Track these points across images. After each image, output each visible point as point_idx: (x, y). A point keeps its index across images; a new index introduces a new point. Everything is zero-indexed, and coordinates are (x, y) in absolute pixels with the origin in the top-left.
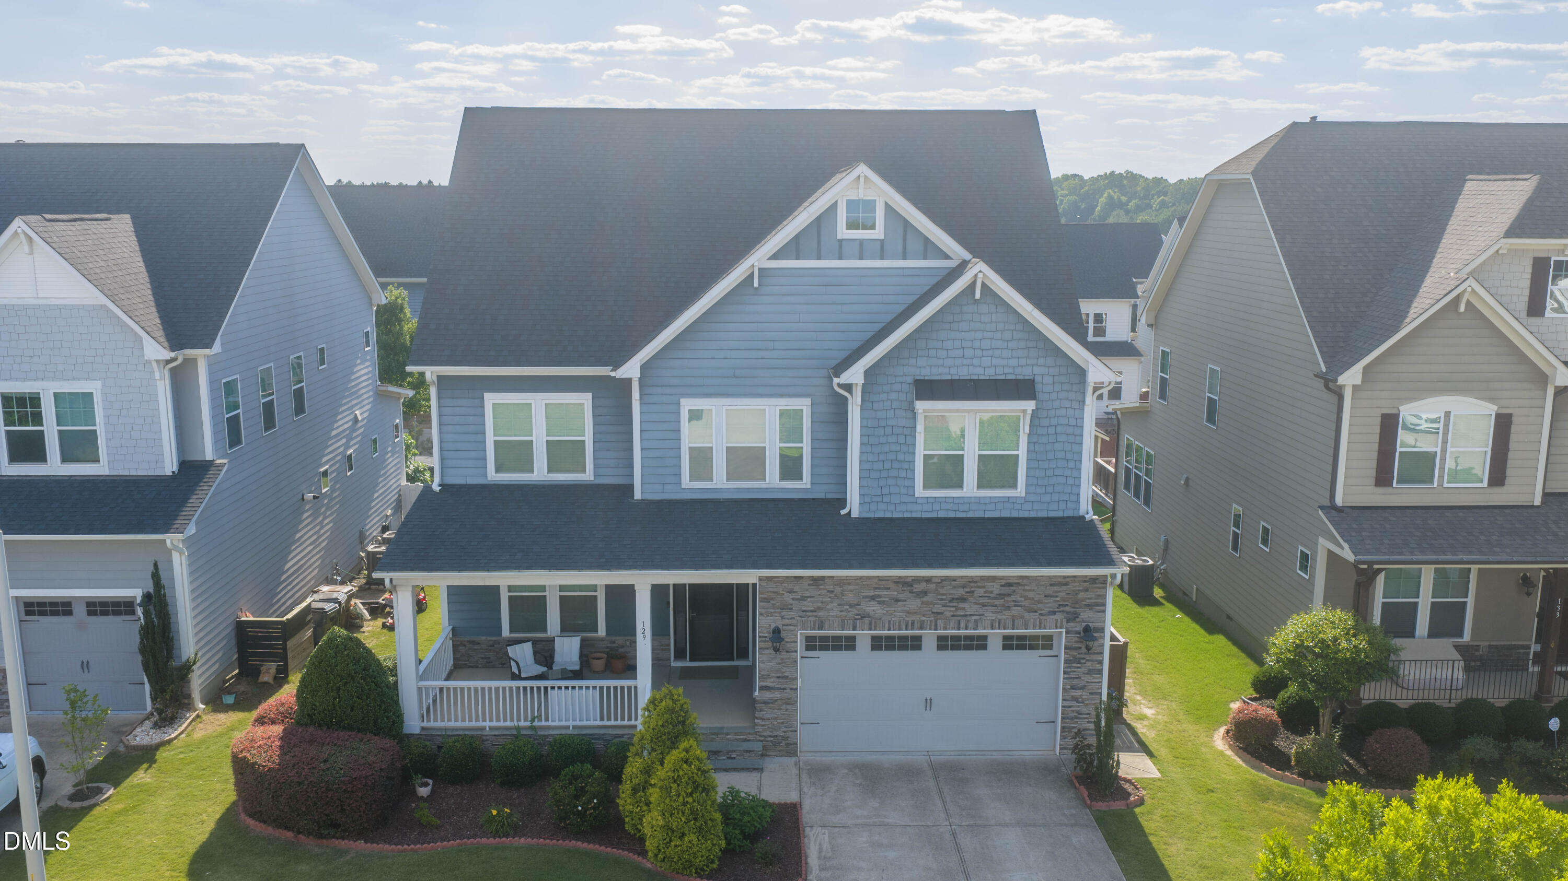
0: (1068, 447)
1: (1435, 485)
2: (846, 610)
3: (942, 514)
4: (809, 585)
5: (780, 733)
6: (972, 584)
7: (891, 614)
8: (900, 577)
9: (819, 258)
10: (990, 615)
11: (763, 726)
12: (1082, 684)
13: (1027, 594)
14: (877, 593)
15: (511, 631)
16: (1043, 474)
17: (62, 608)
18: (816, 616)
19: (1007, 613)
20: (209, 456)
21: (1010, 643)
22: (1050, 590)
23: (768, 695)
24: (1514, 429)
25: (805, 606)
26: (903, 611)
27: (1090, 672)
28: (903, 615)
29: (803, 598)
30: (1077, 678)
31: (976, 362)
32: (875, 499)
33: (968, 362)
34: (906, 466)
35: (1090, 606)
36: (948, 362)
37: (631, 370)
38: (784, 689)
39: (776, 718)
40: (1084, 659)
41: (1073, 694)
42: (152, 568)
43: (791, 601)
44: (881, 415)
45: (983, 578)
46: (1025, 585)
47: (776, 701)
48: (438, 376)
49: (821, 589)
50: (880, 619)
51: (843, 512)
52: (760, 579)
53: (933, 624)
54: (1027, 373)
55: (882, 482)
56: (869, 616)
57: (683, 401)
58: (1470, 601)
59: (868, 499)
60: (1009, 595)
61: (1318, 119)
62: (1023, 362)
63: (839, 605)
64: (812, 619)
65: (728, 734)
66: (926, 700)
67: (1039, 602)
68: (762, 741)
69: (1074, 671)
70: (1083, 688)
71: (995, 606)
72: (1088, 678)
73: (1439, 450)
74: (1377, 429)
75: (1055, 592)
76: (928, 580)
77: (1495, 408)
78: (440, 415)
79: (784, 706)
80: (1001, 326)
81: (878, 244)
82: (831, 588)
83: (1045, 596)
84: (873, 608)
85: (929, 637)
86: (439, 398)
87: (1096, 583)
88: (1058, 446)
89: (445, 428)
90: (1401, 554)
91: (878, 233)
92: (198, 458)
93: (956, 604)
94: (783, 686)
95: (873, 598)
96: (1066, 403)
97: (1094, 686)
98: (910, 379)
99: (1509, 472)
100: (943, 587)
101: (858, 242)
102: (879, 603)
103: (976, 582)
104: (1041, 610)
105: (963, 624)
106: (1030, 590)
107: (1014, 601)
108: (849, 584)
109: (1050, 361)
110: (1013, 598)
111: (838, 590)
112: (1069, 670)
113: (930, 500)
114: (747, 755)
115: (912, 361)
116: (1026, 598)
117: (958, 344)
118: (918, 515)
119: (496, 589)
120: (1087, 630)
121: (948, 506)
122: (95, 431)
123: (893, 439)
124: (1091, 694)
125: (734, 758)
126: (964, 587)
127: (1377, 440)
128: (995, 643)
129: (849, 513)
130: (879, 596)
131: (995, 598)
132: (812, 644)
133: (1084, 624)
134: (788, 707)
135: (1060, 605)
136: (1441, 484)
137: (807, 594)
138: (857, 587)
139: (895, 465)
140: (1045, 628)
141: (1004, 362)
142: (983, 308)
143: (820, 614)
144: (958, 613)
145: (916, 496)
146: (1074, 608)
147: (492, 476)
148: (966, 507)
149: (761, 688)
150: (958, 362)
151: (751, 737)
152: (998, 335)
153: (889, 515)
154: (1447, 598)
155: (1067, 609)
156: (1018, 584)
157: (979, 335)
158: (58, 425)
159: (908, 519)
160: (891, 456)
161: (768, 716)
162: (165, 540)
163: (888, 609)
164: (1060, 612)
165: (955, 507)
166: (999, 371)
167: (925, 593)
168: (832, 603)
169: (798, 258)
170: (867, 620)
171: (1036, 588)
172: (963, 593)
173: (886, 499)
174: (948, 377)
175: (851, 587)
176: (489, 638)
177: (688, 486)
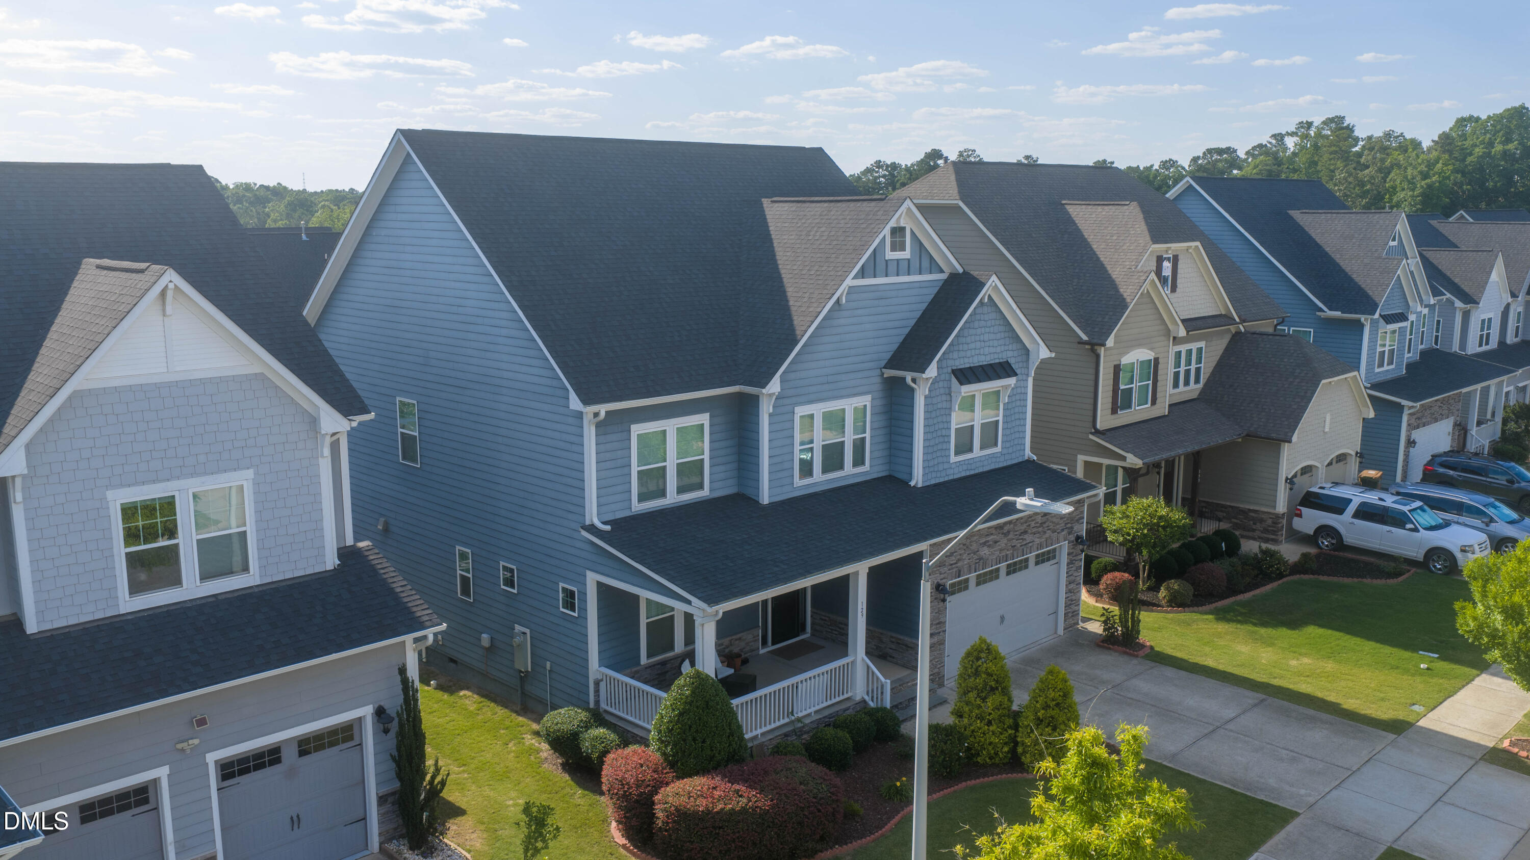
0: (1021, 410)
1: (1132, 409)
2: (972, 557)
3: (964, 474)
5: (937, 670)
9: (875, 276)
12: (1073, 578)
16: (1009, 432)
17: (271, 756)
18: (957, 567)
20: (350, 541)
21: (1038, 560)
24: (1159, 367)
25: (952, 561)
27: (1077, 569)
29: (952, 554)
30: (1072, 575)
31: (982, 351)
32: (931, 470)
33: (978, 352)
34: (946, 439)
35: (1078, 521)
36: (968, 353)
37: (775, 385)
38: (940, 632)
39: (935, 658)
40: (1074, 560)
41: (1069, 588)
43: (945, 559)
44: (934, 400)
49: (960, 544)
50: (984, 560)
51: (912, 484)
52: (931, 546)
54: (1005, 357)
55: (934, 455)
57: (796, 409)
59: (927, 470)
62: (1000, 349)
64: (955, 570)
66: (1001, 617)
67: (1057, 524)
69: (1070, 571)
70: (1074, 581)
72: (1076, 574)
73: (1134, 385)
74: (1112, 376)
76: (1010, 522)
77: (1154, 354)
78: (597, 453)
79: (939, 646)
80: (993, 323)
81: (907, 263)
82: (964, 542)
83: (1060, 519)
85: (1003, 567)
86: (596, 436)
88: (1016, 410)
89: (600, 466)
91: (906, 254)
97: (1078, 579)
98: (949, 370)
99: (1158, 395)
101: (896, 262)
105: (1018, 553)
108: (974, 536)
109: (1015, 346)
110: (1047, 524)
111: (968, 542)
113: (958, 464)
115: (951, 355)
116: (1052, 523)
117: (973, 338)
118: (952, 477)
120: (1077, 538)
121: (966, 467)
122: (244, 533)
123: (940, 419)
124: (1077, 584)
127: (1112, 383)
128: (1032, 562)
129: (917, 483)
130: (988, 541)
133: (1076, 535)
137: (953, 550)
138: (978, 537)
139: (941, 440)
140: (1059, 543)
141: (994, 350)
143: (959, 565)
145: (951, 462)
146: (1071, 524)
147: (638, 507)
148: (974, 466)
150: (973, 353)
152: (992, 329)
153: (938, 481)
155: (1069, 526)
157: (983, 330)
158: (195, 533)
159: (950, 481)
160: (939, 433)
165: (970, 467)
168: (965, 554)
169: (863, 277)
170: (976, 564)
173: (936, 468)
174: (968, 366)
175: (974, 539)
176: (632, 670)
177: (800, 484)
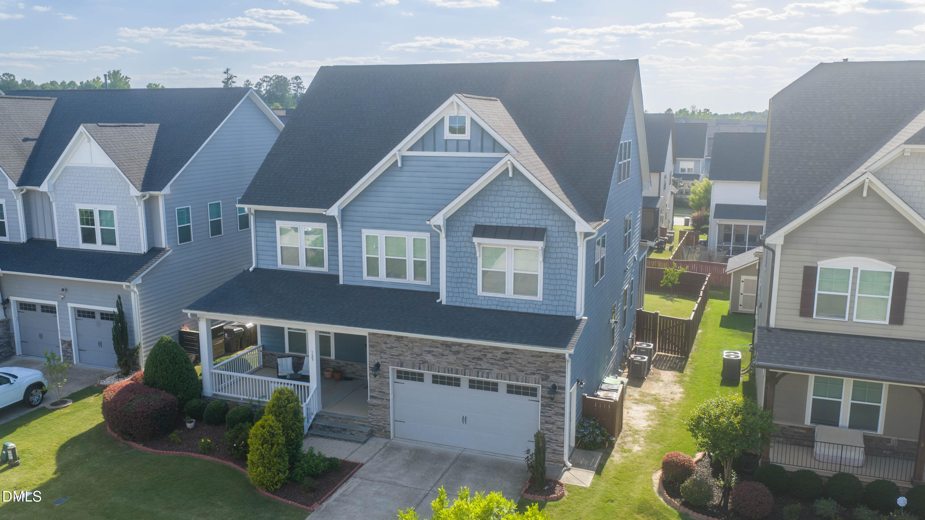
0: (568, 272)
1: (847, 319)
2: (415, 357)
3: (493, 307)
4: (395, 340)
5: (381, 424)
6: (485, 350)
7: (440, 363)
8: (444, 341)
9: (435, 150)
10: (496, 371)
11: (372, 418)
12: (552, 421)
13: (517, 360)
14: (431, 350)
15: (290, 351)
16: (553, 288)
17: (90, 314)
18: (399, 359)
19: (506, 370)
20: (164, 246)
21: (511, 389)
22: (532, 359)
23: (375, 401)
24: (910, 283)
25: (393, 352)
26: (446, 362)
27: (557, 414)
28: (446, 364)
29: (392, 348)
30: (549, 417)
31: (512, 216)
32: (455, 295)
33: (507, 215)
34: (472, 276)
35: (556, 372)
36: (496, 215)
37: (334, 211)
38: (383, 399)
39: (379, 415)
40: (553, 405)
41: (547, 426)
42: (117, 298)
43: (385, 349)
44: (457, 245)
45: (491, 347)
46: (516, 354)
47: (379, 405)
48: (255, 210)
49: (401, 343)
50: (434, 365)
51: (438, 301)
52: (369, 334)
53: (463, 372)
54: (542, 224)
55: (459, 285)
56: (427, 362)
57: (364, 231)
58: (883, 406)
59: (451, 295)
60: (507, 359)
61: (849, 61)
62: (539, 217)
63: (411, 354)
64: (397, 360)
65: (355, 420)
66: (463, 417)
67: (525, 366)
68: (371, 427)
69: (547, 412)
70: (553, 423)
71: (499, 365)
72: (555, 418)
73: (849, 295)
74: (801, 276)
75: (534, 361)
76: (460, 345)
77: (895, 267)
78: (256, 231)
79: (383, 409)
80: (526, 194)
81: (467, 143)
82: (406, 343)
83: (528, 363)
84: (429, 358)
85: (465, 380)
86: (256, 222)
87: (559, 358)
88: (562, 271)
89: (259, 238)
90: (793, 364)
91: (467, 136)
92: (160, 246)
93: (476, 361)
94: (382, 397)
95: (429, 352)
96: (567, 245)
97: (559, 423)
98: (473, 224)
99: (906, 315)
100: (468, 350)
101: (455, 142)
102: (433, 355)
103: (487, 349)
104: (527, 371)
105: (480, 374)
106: (519, 358)
107: (509, 363)
108: (416, 342)
109: (556, 217)
110: (509, 361)
111: (410, 345)
112: (544, 411)
113: (486, 298)
114: (360, 434)
115: (475, 214)
116: (517, 363)
117: (501, 204)
118: (479, 306)
119: (282, 329)
120: (554, 387)
121: (496, 303)
122: (114, 230)
123: (464, 260)
124: (558, 428)
125: (354, 434)
126: (480, 352)
127: (801, 284)
128: (503, 388)
129: (441, 302)
130: (433, 351)
131: (498, 360)
132: (401, 375)
133: (552, 384)
134: (386, 410)
135: (537, 369)
136: (851, 319)
137: (394, 345)
138: (420, 344)
139: (466, 275)
140: (528, 383)
141: (528, 217)
142: (515, 183)
143: (401, 358)
144: (477, 367)
145: (478, 295)
146: (546, 372)
147: (280, 266)
148: (507, 304)
149: (371, 397)
150: (501, 215)
151: (366, 424)
152: (524, 200)
153: (463, 305)
154: (865, 401)
155: (542, 372)
156: (512, 353)
157: (513, 199)
158: (101, 226)
159: (473, 308)
160: (464, 270)
161: (374, 413)
162: (122, 285)
163: (438, 360)
164: (538, 373)
165: (501, 304)
166: (525, 222)
167: (458, 352)
168: (407, 352)
169: (423, 151)
170: (426, 365)
171: (523, 357)
172: (480, 355)
173: (461, 295)
174: (495, 224)
175: (417, 344)
176: (279, 353)
177: (366, 279)
